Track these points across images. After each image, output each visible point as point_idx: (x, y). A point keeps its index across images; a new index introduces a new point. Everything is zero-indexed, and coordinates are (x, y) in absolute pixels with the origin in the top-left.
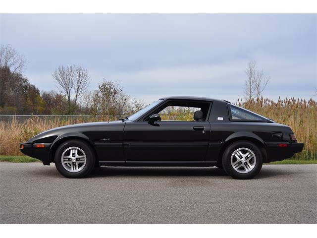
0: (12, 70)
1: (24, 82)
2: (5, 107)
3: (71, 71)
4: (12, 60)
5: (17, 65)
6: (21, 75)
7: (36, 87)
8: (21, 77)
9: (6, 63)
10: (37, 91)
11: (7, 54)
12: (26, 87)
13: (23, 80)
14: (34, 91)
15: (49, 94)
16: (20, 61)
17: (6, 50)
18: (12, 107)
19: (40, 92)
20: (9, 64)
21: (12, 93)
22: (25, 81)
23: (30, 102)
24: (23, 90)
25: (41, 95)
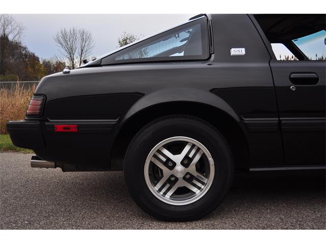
0: (10, 38)
1: (23, 50)
2: (6, 75)
3: (74, 33)
4: (10, 27)
5: (16, 32)
6: (20, 43)
7: (36, 55)
8: (20, 45)
9: (4, 31)
10: (37, 59)
11: (5, 21)
12: (26, 55)
13: (22, 48)
14: (34, 59)
15: (49, 62)
16: (18, 28)
17: (3, 17)
18: (13, 75)
19: (40, 60)
20: (7, 31)
21: (12, 61)
22: (25, 48)
23: (30, 69)
24: (23, 58)
25: (41, 62)
